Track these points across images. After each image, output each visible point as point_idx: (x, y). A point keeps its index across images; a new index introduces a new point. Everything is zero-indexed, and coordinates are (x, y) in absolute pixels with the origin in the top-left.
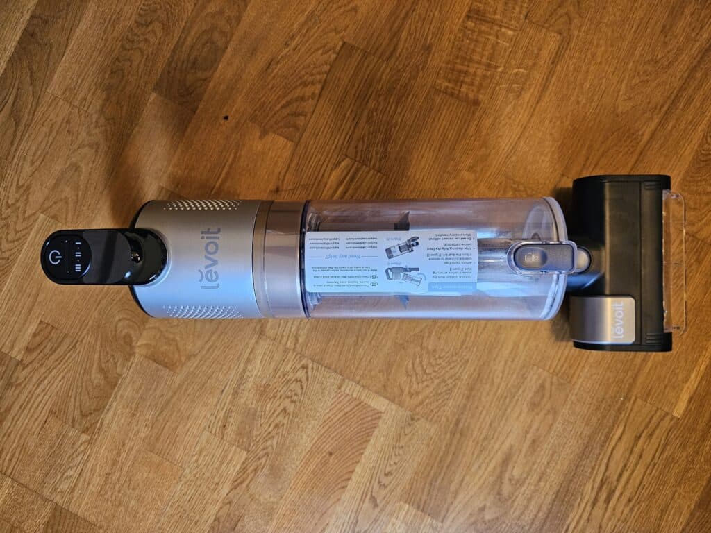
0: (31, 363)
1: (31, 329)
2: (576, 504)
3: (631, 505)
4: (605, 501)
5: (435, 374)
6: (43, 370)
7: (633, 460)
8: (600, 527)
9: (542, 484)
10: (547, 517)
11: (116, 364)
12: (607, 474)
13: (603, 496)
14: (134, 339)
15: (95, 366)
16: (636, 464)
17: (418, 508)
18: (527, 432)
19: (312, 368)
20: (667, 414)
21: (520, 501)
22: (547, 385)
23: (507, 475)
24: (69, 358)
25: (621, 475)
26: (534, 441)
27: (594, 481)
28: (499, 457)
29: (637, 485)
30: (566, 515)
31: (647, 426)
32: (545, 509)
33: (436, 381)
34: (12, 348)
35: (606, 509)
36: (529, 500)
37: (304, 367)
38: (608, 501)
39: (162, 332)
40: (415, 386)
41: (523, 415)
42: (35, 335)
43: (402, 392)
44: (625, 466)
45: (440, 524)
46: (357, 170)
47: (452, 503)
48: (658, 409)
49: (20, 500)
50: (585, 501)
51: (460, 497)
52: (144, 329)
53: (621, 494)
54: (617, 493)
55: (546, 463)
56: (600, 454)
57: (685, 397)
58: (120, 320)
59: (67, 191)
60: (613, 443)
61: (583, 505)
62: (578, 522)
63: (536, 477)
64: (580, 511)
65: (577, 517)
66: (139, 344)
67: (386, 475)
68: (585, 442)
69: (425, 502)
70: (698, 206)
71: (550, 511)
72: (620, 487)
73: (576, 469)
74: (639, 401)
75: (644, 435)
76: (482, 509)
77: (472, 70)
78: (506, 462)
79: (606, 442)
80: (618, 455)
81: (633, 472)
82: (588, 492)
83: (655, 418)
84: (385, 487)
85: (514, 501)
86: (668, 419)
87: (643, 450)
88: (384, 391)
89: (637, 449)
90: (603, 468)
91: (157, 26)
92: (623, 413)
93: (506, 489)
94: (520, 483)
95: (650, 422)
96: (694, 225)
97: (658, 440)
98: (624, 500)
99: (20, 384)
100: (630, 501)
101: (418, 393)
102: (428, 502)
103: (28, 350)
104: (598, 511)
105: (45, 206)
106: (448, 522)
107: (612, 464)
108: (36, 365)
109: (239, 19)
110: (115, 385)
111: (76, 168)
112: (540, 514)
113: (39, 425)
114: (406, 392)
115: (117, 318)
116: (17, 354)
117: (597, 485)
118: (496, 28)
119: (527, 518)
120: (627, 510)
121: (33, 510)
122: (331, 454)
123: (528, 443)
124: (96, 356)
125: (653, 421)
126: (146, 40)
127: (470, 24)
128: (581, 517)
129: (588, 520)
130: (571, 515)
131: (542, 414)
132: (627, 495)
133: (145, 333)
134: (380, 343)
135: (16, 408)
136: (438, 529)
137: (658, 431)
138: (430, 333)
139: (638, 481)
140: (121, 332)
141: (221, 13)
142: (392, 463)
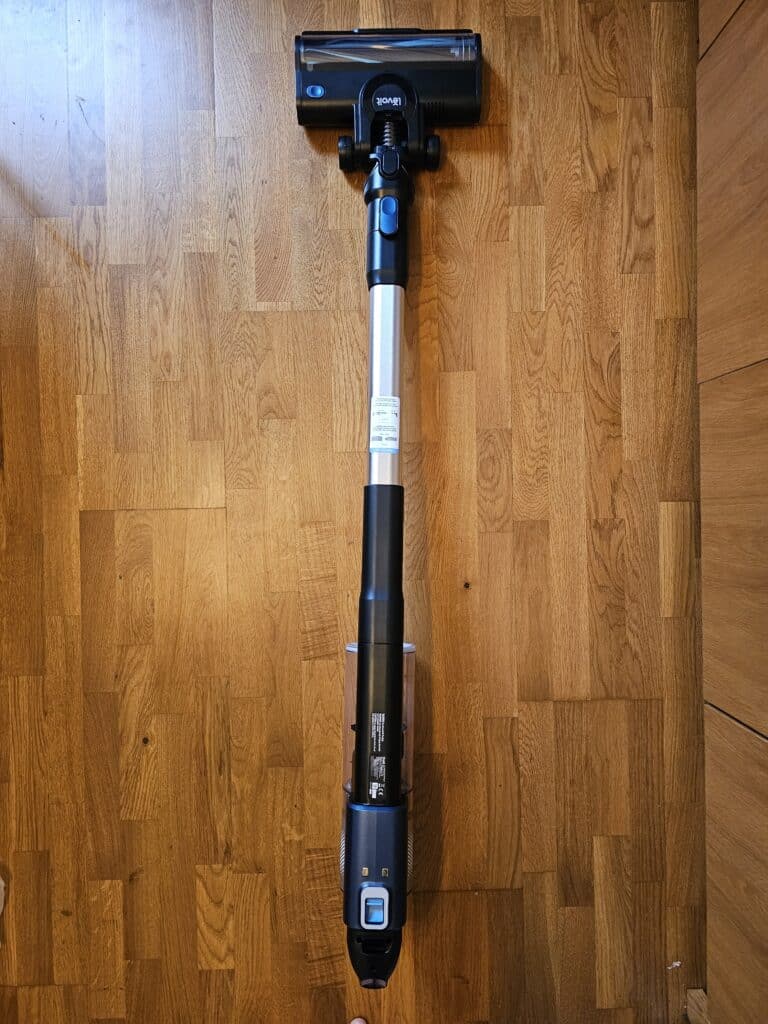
0: (501, 209)
1: (512, 232)
2: (109, 309)
3: (77, 326)
5: (238, 343)
6: (490, 209)
7: (91, 356)
8: (88, 303)
9: (137, 310)
10: (123, 292)
11: (444, 239)
12: (101, 338)
13: (96, 322)
14: (441, 263)
15: (456, 231)
16: (87, 354)
17: (204, 254)
18: (163, 337)
19: (316, 306)
20: (85, 394)
21: (144, 293)
22: (166, 374)
23: (161, 304)
24: (476, 227)
25: (93, 341)
26: (156, 334)
27: (107, 329)
28: (172, 313)
29: (80, 340)
30: (112, 300)
31: (93, 379)
32: (127, 297)
33: (234, 339)
34: (519, 211)
35: (90, 316)
36: (139, 296)
37: (321, 304)
38: (92, 321)
39: (425, 276)
40: (246, 330)
41: (171, 348)
42: (508, 229)
43: (252, 321)
44: (93, 350)
45: (185, 251)
46: (354, 446)
47: (185, 269)
48: (92, 393)
50: (105, 314)
51: (182, 275)
52: (437, 272)
53: (86, 329)
54: (89, 329)
55: (141, 325)
56: (112, 348)
57: (80, 410)
59: (535, 335)
60: (108, 359)
61: (105, 310)
62: (102, 298)
63: (143, 312)
64: (105, 306)
65: (105, 301)
66: (435, 261)
67: (234, 264)
68: (124, 351)
69: (201, 260)
71: (123, 296)
72: (89, 333)
73: (121, 331)
74: (105, 392)
75: (92, 373)
76: (164, 275)
77: (316, 543)
78: (166, 311)
79: (113, 357)
80: (101, 354)
81: (87, 348)
82: (107, 320)
83: (91, 386)
84: (231, 256)
85: (148, 291)
86: (83, 391)
88: (263, 315)
89: (91, 363)
90: (106, 340)
91: (531, 472)
92: (111, 380)
93: (157, 296)
94: (151, 303)
95: (93, 383)
97: (82, 375)
98: (82, 327)
99: (501, 191)
100: (79, 328)
101: (242, 325)
103: (507, 217)
104: (94, 310)
105: (544, 318)
106: (181, 254)
107: (101, 346)
108: (497, 210)
109: (479, 503)
110: (437, 225)
111: (537, 353)
112: (128, 291)
113: (475, 171)
114: (249, 323)
115: (459, 269)
116: (513, 210)
117: (104, 327)
118: (314, 577)
119: (134, 285)
120: (77, 322)
122: (275, 258)
123: (159, 332)
124: (459, 237)
125: (91, 384)
126: (533, 459)
127: (331, 571)
128: (103, 303)
129: (97, 304)
130: (109, 300)
131: (160, 354)
132: (82, 332)
134: (281, 344)
135: (496, 173)
136: (184, 248)
137: (85, 381)
138: (254, 368)
139: (80, 343)
141: (493, 502)
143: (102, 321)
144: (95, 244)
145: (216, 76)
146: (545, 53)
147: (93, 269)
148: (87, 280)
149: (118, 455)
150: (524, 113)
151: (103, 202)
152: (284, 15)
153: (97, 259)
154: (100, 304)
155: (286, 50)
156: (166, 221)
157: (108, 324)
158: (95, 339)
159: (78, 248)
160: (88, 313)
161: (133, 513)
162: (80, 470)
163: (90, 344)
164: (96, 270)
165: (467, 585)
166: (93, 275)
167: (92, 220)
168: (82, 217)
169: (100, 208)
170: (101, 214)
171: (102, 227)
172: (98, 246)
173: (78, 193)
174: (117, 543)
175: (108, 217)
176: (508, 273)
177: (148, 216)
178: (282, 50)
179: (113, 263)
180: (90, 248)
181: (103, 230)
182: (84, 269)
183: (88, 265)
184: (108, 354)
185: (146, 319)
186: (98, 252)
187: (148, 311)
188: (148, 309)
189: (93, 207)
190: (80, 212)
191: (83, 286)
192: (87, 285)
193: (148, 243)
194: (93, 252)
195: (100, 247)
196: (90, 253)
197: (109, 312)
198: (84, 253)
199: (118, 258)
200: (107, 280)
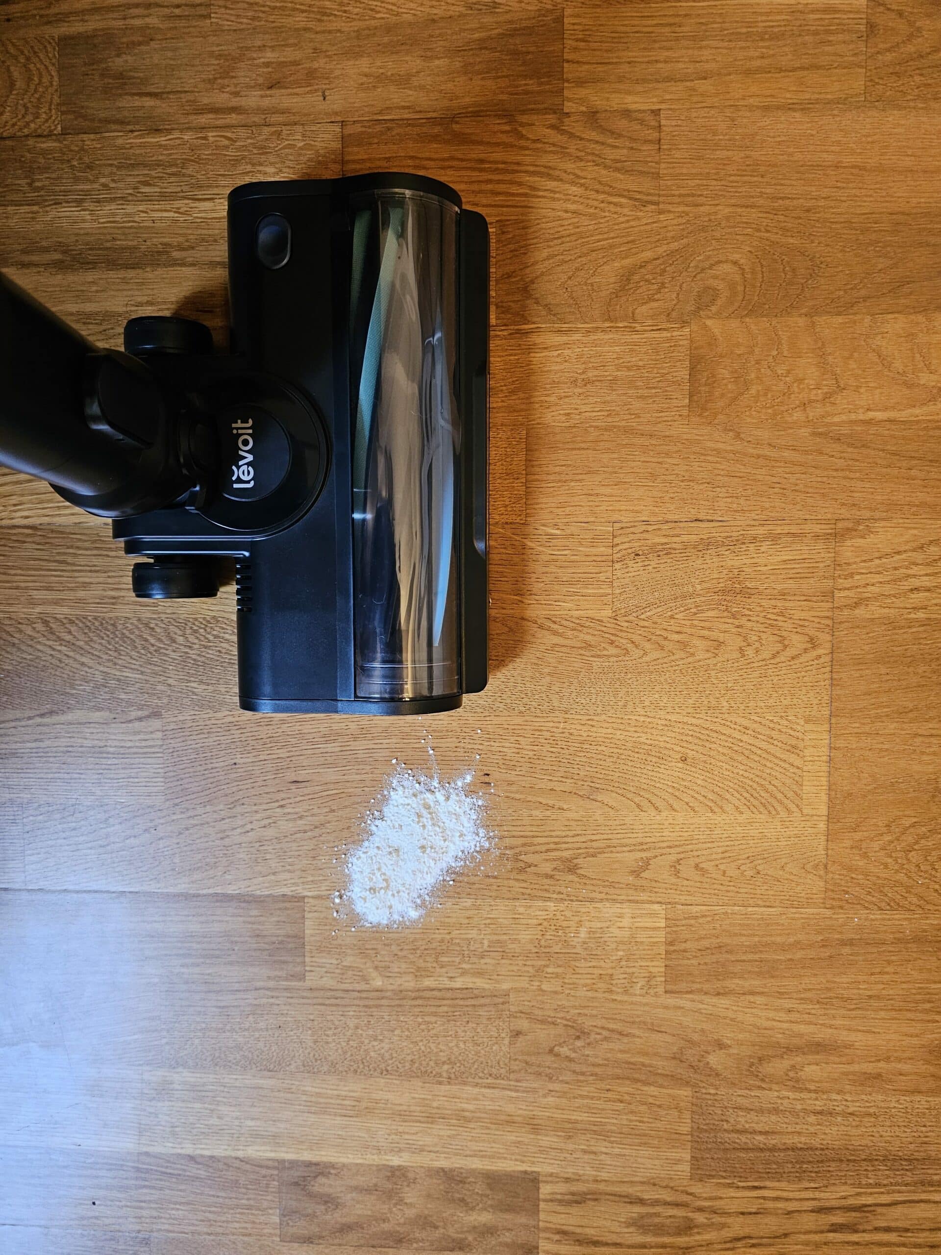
143: (834, 1203)
144: (638, 1209)
145: (219, 890)
146: (153, 21)
147: (700, 1218)
148: (727, 1234)
150: (311, 74)
151: (533, 1181)
152: (69, 717)
153: (677, 1205)
154: (792, 1206)
155: (156, 715)
156: (581, 1034)
157: (850, 1191)
158: (884, 1224)
159: (643, 1246)
160: (817, 1238)
163: (892, 1237)
164: (700, 1210)
166: (717, 1219)
167: (575, 1210)
168: (564, 1233)
169: (545, 1190)
170: (562, 1188)
171: (593, 1186)
172: (641, 1202)
173: (508, 1237)
175: (570, 1171)
176: (751, 108)
177: (569, 1076)
178: (156, 723)
179: (686, 1167)
180: (647, 1221)
181: (602, 1187)
182: (698, 1237)
183: (690, 1228)
184: (924, 1196)
185: (834, 1096)
186: (656, 1203)
187: (816, 1091)
188: (810, 1091)
189: (542, 1205)
190: (557, 1237)
191: (739, 1244)
192: (742, 1234)
193: (637, 1081)
194: (657, 1215)
195: (646, 1196)
196: (657, 1220)
197: (812, 1185)
198: (656, 1235)
199: (674, 1154)
200: (730, 1185)
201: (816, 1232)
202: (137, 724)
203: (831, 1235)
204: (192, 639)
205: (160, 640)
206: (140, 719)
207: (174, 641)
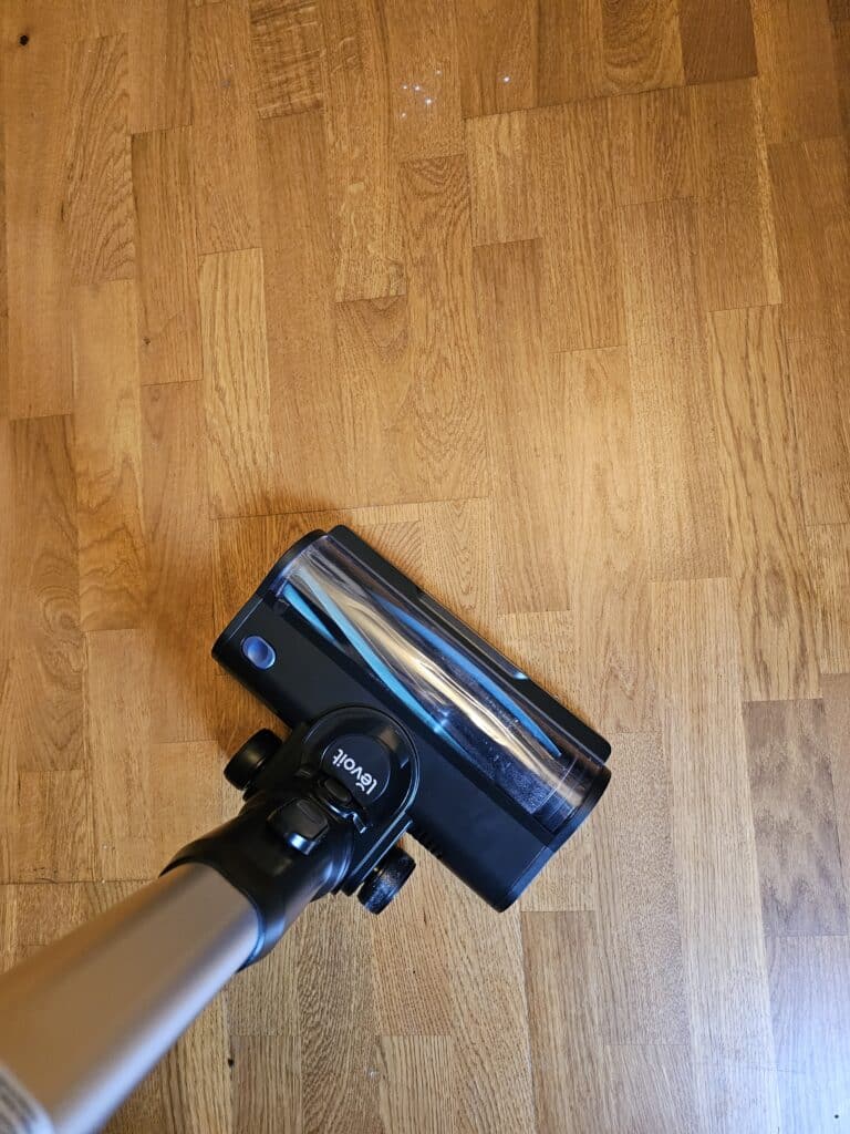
2: (722, 484)
3: (791, 444)
4: (755, 459)
5: (452, 438)
7: (757, 388)
8: (770, 495)
9: (662, 487)
10: (695, 522)
11: (67, 660)
12: (736, 425)
13: (748, 455)
14: (74, 616)
15: (44, 679)
16: (765, 391)
17: (528, 608)
18: (605, 438)
19: (305, 521)
20: (763, 307)
21: (649, 523)
22: (595, 365)
23: (613, 502)
24: (8, 690)
25: (754, 416)
26: (620, 441)
27: (724, 443)
28: (589, 487)
29: (783, 417)
30: (718, 507)
31: (747, 336)
32: (686, 514)
33: (460, 445)
35: (763, 468)
36: (659, 515)
38: (758, 456)
39: (101, 589)
40: (437, 465)
41: (588, 417)
43: (427, 483)
44: (752, 401)
45: (567, 613)
46: (225, 263)
47: (566, 578)
48: (748, 310)
49: (37, 905)
50: (730, 474)
51: (572, 564)
52: (79, 598)
53: (770, 438)
54: (765, 441)
55: (651, 459)
56: (711, 406)
57: (772, 275)
58: (45, 605)
60: (719, 384)
61: (730, 481)
62: (738, 506)
63: (650, 483)
64: (732, 491)
65: (733, 501)
66: (82, 619)
67: (466, 593)
68: (684, 402)
69: (533, 597)
70: (642, 54)
71: (693, 513)
72: (762, 431)
73: (693, 442)
74: (719, 314)
75: (750, 351)
77: (292, 75)
78: (601, 489)
79: (709, 388)
80: (734, 392)
81: (766, 402)
82: (727, 461)
83: (751, 323)
85: (641, 529)
86: (767, 311)
87: (762, 369)
88: (406, 498)
89: (753, 372)
90: (726, 422)
92: (708, 339)
93: (621, 519)
95: (747, 331)
96: (651, 77)
97: (773, 346)
98: (778, 444)
100: (786, 439)
101: (446, 473)
102: (536, 595)
104: (755, 478)
106: (576, 605)
107: (735, 410)
110: (80, 688)
112: (685, 525)
113: (13, 794)
114: (432, 480)
115: (41, 605)
117: (732, 447)
118: (292, 14)
119: (671, 538)
120: (790, 453)
121: (59, 908)
123: (614, 448)
124: (40, 665)
125: (751, 328)
127: (261, 28)
128: (737, 497)
129: (749, 495)
130: (724, 502)
131: (610, 402)
132: (778, 436)
133: (83, 603)
134: (368, 442)
136: (570, 620)
137: (765, 336)
138: (419, 393)
139: (781, 410)
140: (54, 618)
142: (464, 574)
143: (735, 460)
144: (765, 619)
145: (522, 988)
147: (765, 566)
148: (776, 542)
149: (685, 193)
151: (750, 708)
152: (386, 1119)
153: (755, 585)
154: (743, 493)
155: (378, 1041)
156: (612, 673)
158: (749, 421)
159: (800, 610)
160: (769, 469)
161: (647, 85)
162: (764, 155)
163: (760, 411)
164: (757, 566)
165: (24, 40)
166: (764, 552)
167: (774, 671)
168: (797, 679)
169: (758, 696)
170: (754, 683)
171: (749, 656)
172: (757, 615)
173: (809, 727)
174: (675, 23)
175: (737, 676)
177: (651, 681)
178: (386, 1041)
179: (719, 581)
180: (775, 609)
181: (748, 649)
182: (784, 566)
183: (776, 573)
184: (720, 393)
185: (641, 472)
186: (756, 603)
187: (639, 485)
188: (639, 491)
189: (773, 698)
190: (802, 685)
191: (785, 531)
192: (774, 531)
193: (647, 628)
194: (767, 602)
195: (751, 612)
196: (772, 600)
197: (721, 480)
198: (786, 600)
199: (709, 590)
200: (731, 545)
201: (764, 471)
202: (387, 1058)
203: (765, 460)
204: (316, 1008)
205: (319, 1035)
206: (383, 1055)
207: (319, 1023)
